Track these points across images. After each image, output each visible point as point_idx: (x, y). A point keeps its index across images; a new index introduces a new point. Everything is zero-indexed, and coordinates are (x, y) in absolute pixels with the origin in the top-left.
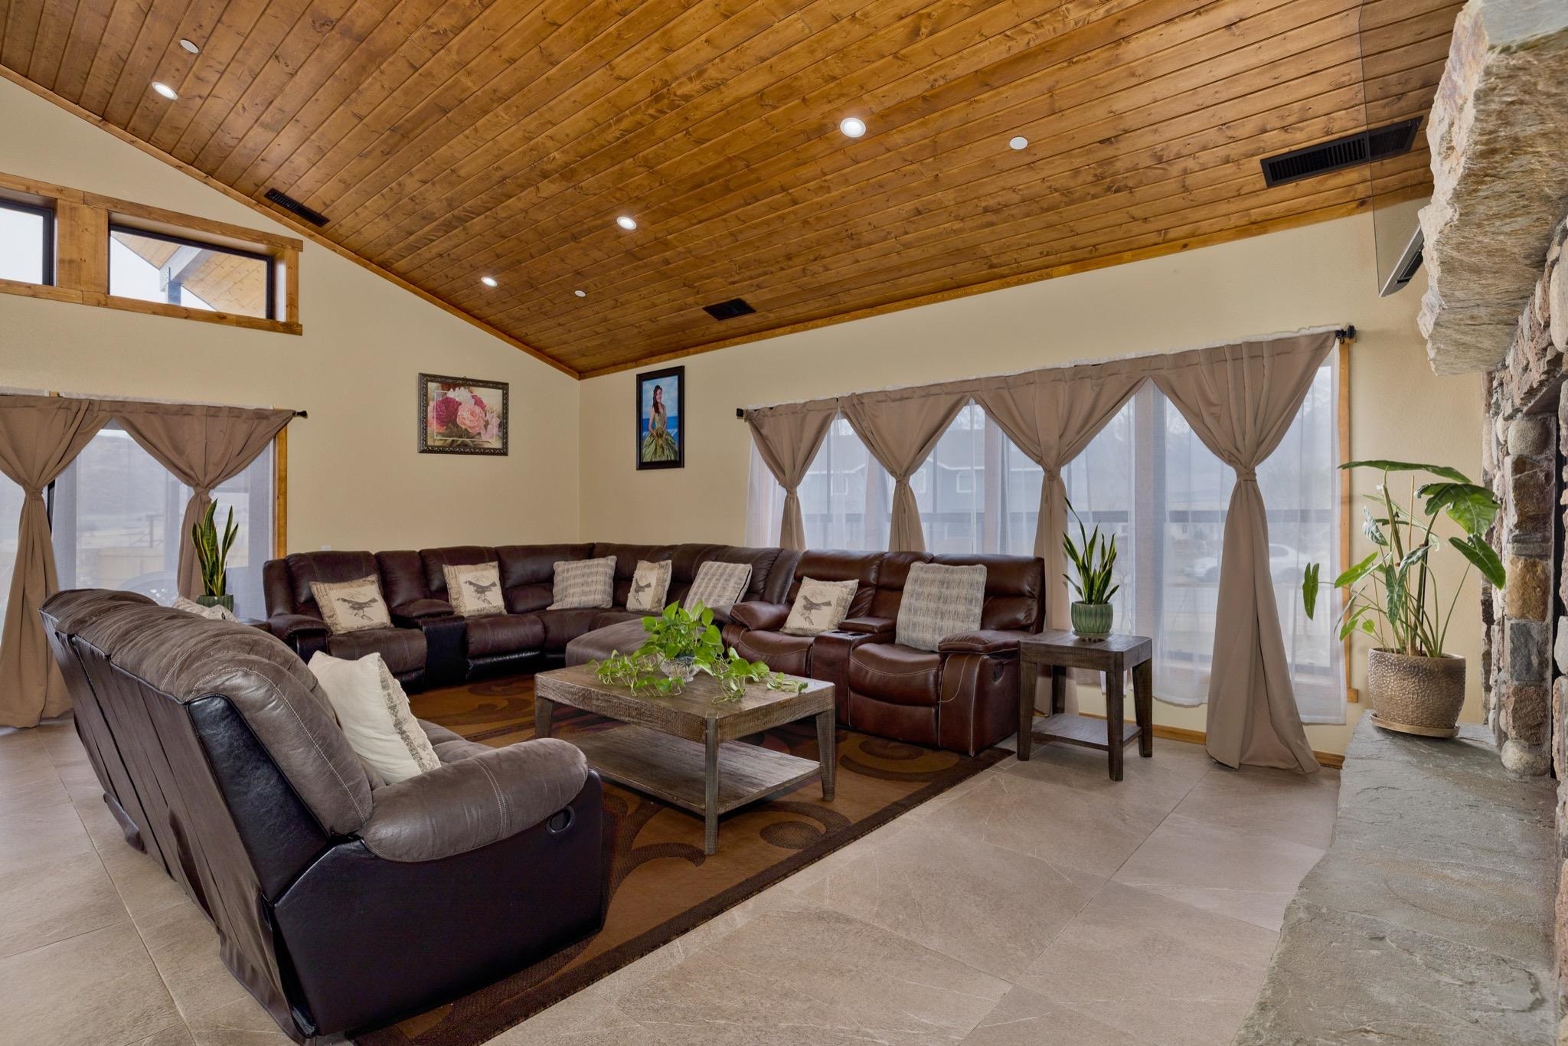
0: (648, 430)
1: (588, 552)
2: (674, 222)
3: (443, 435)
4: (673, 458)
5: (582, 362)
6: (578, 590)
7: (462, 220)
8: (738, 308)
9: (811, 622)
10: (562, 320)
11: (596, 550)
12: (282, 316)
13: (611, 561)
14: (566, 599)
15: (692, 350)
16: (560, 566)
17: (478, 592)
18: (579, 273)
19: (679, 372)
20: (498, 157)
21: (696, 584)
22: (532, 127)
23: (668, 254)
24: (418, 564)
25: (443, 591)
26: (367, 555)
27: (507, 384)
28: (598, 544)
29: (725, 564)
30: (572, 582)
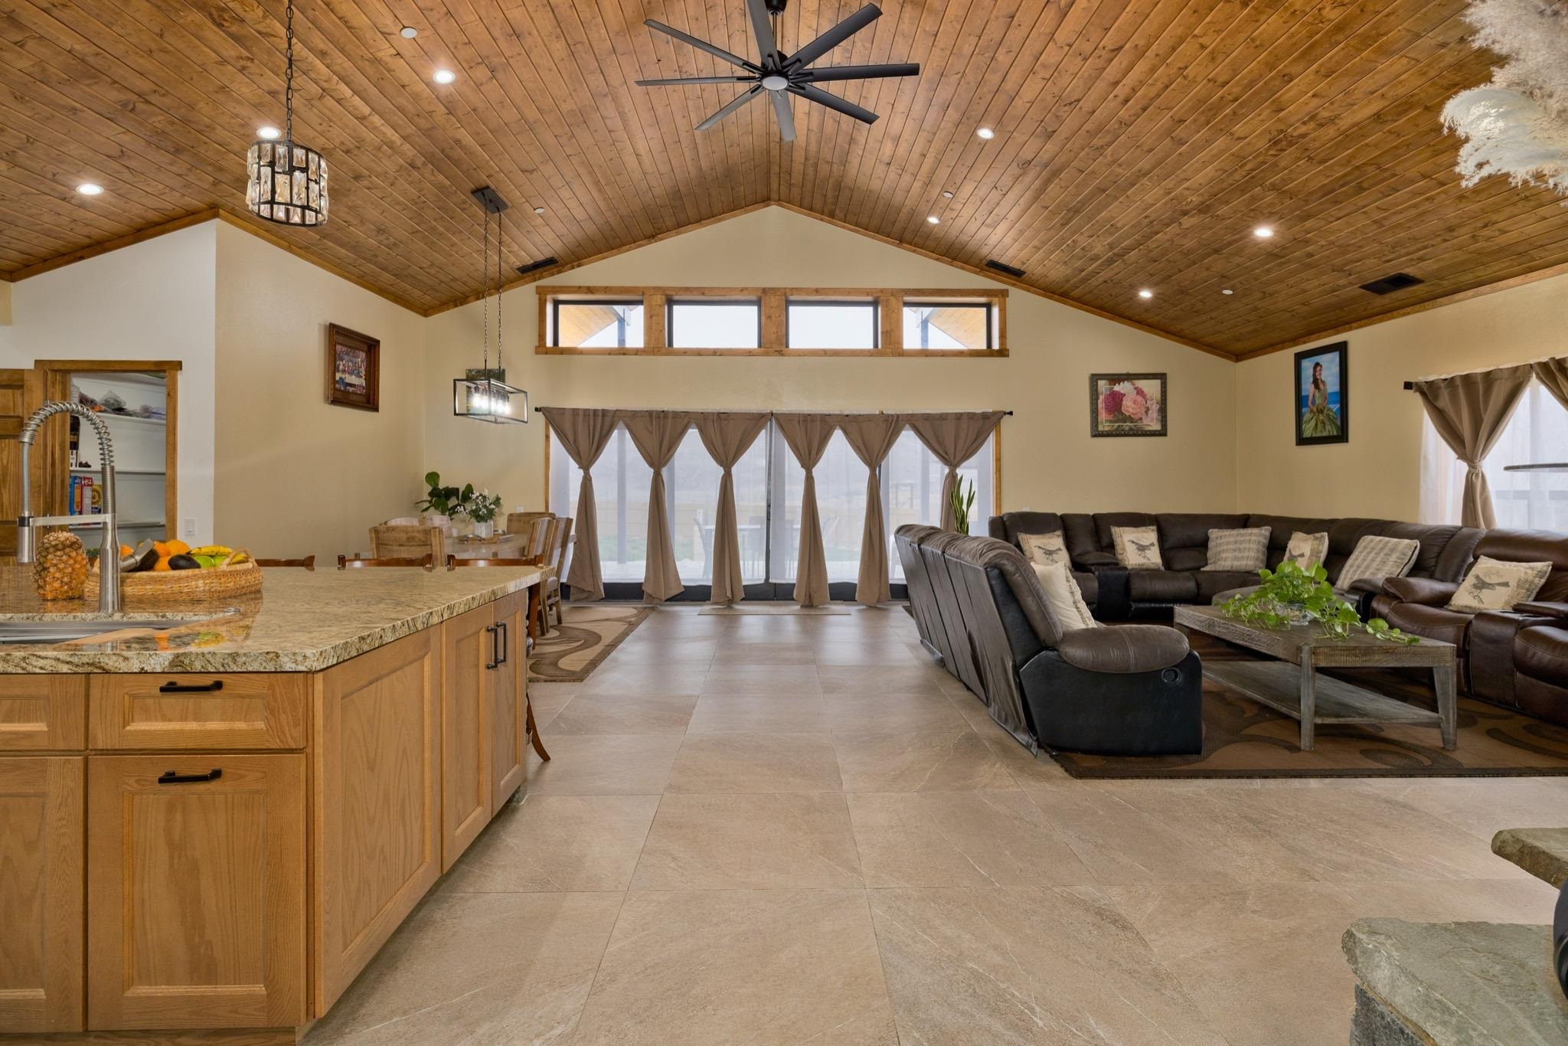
0: (1307, 406)
1: (1244, 521)
2: (1309, 224)
3: (1111, 422)
4: (1335, 433)
5: (1239, 346)
6: (1230, 555)
7: (1120, 255)
8: (1401, 281)
9: (1481, 601)
10: (1213, 315)
11: (1251, 520)
12: (996, 346)
13: (1265, 531)
14: (1219, 563)
15: (1354, 325)
16: (1214, 533)
17: (1139, 550)
18: (1224, 277)
19: (1342, 348)
20: (1146, 209)
21: (1353, 557)
22: (1171, 185)
23: (1310, 249)
24: (1092, 524)
25: (1111, 546)
26: (1054, 515)
27: (1165, 374)
28: (1254, 515)
29: (1387, 539)
30: (1225, 547)
